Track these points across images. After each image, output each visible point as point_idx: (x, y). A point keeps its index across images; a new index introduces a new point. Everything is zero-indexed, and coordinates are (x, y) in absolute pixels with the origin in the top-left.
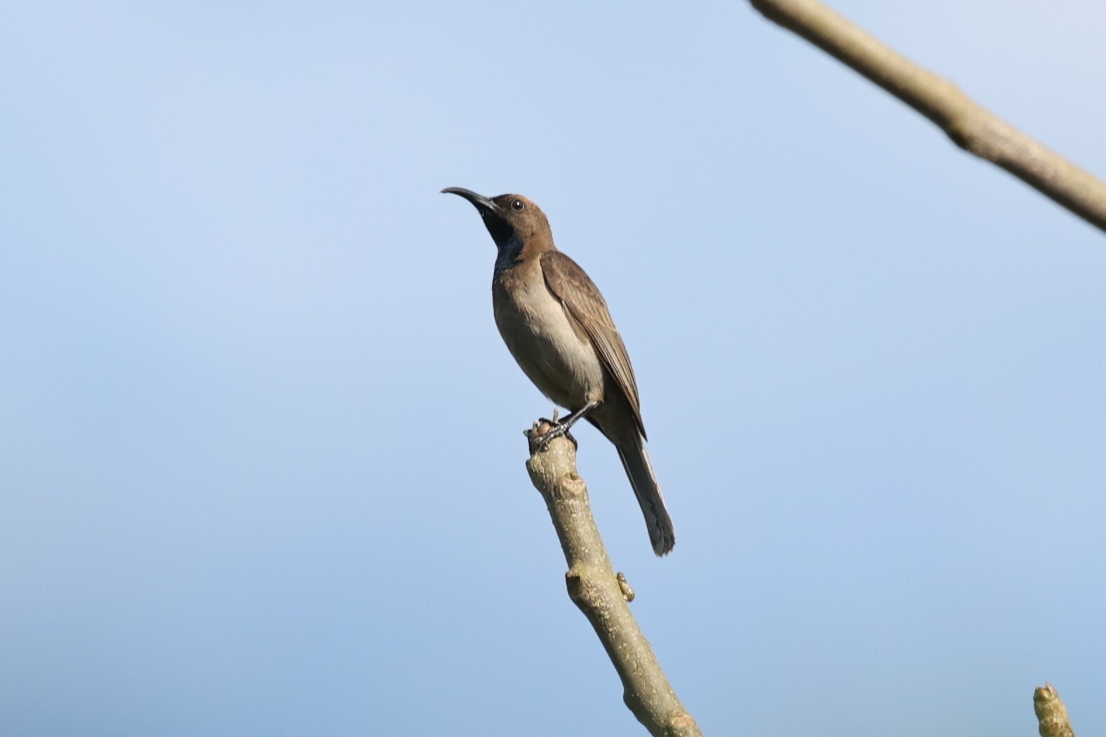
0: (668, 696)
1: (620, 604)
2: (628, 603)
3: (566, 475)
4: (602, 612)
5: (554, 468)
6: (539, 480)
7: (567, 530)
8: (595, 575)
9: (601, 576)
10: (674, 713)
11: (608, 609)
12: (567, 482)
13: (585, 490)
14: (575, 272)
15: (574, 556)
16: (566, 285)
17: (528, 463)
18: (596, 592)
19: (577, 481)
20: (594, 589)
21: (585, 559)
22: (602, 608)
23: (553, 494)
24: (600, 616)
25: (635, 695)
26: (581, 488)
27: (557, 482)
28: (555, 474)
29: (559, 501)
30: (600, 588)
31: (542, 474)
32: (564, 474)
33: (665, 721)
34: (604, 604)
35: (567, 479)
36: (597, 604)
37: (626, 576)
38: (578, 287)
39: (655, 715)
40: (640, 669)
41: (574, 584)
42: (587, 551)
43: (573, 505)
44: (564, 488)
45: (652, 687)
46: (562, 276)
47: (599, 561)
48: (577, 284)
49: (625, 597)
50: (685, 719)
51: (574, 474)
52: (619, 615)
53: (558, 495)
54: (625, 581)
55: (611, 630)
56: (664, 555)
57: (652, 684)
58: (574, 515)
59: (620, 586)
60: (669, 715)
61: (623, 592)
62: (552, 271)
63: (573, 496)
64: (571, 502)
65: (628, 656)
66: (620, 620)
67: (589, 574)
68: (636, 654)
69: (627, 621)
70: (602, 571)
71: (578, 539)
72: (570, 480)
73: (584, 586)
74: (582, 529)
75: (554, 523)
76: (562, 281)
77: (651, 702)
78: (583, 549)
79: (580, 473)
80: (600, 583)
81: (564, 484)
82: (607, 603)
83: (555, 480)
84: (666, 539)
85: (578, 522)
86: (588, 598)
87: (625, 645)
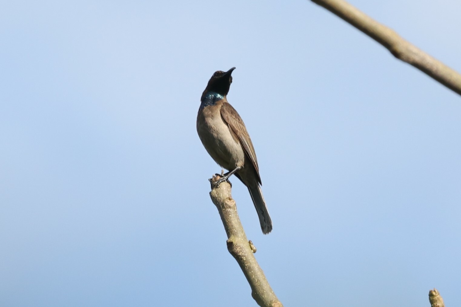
0: (271, 294)
1: (250, 254)
2: (254, 254)
3: (227, 198)
4: (242, 258)
5: (221, 195)
6: (215, 200)
7: (227, 222)
8: (239, 241)
9: (242, 242)
10: (273, 301)
11: (245, 256)
12: (227, 201)
13: (235, 204)
14: (233, 112)
15: (230, 233)
16: (229, 117)
17: (210, 193)
18: (240, 249)
19: (232, 201)
20: (239, 247)
21: (235, 234)
22: (242, 256)
23: (221, 206)
24: (242, 259)
25: (257, 293)
26: (233, 204)
27: (223, 201)
28: (222, 198)
29: (224, 209)
30: (241, 247)
31: (216, 198)
32: (226, 198)
33: (269, 304)
34: (243, 254)
35: (227, 200)
36: (240, 254)
37: (253, 242)
38: (234, 119)
39: (265, 302)
40: (259, 282)
41: (230, 246)
42: (236, 231)
43: (230, 211)
44: (226, 204)
45: (264, 290)
46: (228, 113)
47: (241, 235)
48: (234, 117)
49: (252, 251)
50: (278, 304)
51: (231, 198)
52: (250, 258)
53: (223, 207)
54: (252, 244)
55: (246, 265)
56: (267, 234)
57: (264, 288)
58: (230, 216)
59: (250, 246)
60: (271, 301)
61: (252, 249)
62: (224, 111)
63: (230, 207)
64: (229, 210)
65: (253, 277)
66: (250, 261)
67: (237, 241)
68: (257, 276)
69: (253, 261)
70: (242, 240)
71: (232, 226)
72: (229, 201)
73: (235, 246)
74: (234, 221)
75: (221, 219)
76: (227, 115)
77: (263, 296)
78: (234, 230)
79: (233, 197)
80: (242, 245)
81: (226, 202)
82: (245, 253)
83: (222, 200)
84: (268, 227)
85: (232, 218)
86: (236, 252)
87: (252, 271)
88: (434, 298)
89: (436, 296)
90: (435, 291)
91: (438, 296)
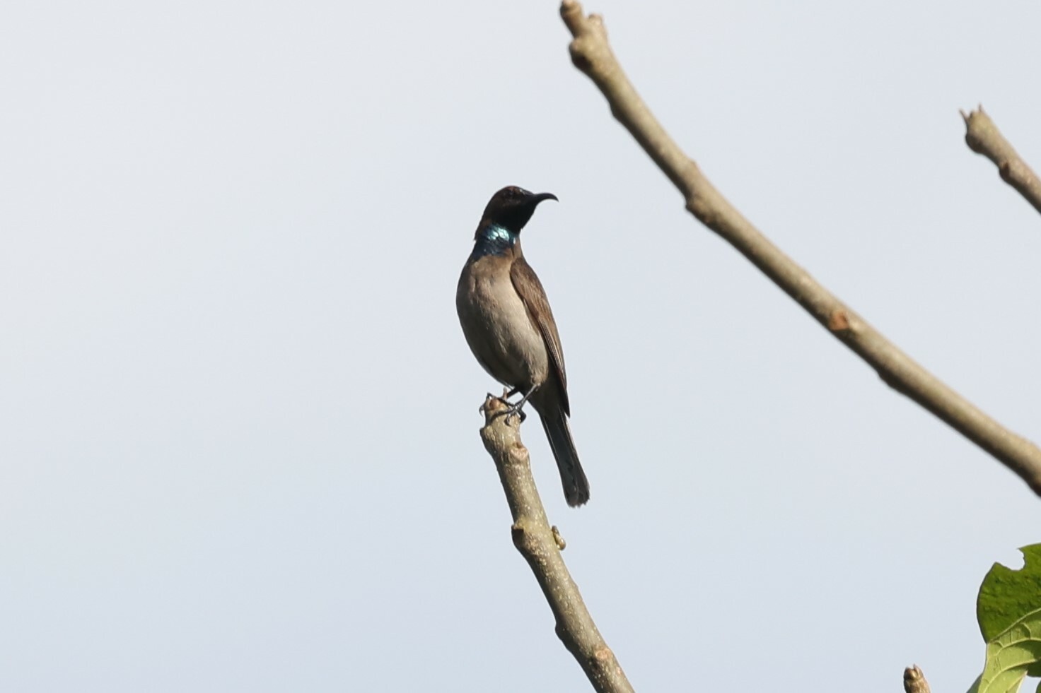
0: (592, 632)
1: (555, 553)
2: (560, 551)
3: (513, 444)
4: (541, 560)
5: (503, 438)
6: (492, 446)
7: (513, 489)
9: (540, 529)
10: (597, 647)
11: (545, 558)
12: (514, 450)
13: (528, 457)
15: (518, 511)
16: (526, 286)
17: (482, 431)
18: (536, 543)
19: (523, 449)
20: (535, 541)
21: (527, 515)
22: (541, 556)
23: (502, 459)
24: (539, 562)
25: (565, 627)
26: (525, 456)
27: (506, 449)
28: (504, 443)
29: (507, 465)
30: (539, 539)
31: (493, 441)
32: (511, 443)
33: (590, 653)
34: (542, 553)
35: (513, 447)
36: (537, 553)
37: (559, 528)
38: (535, 289)
39: (582, 648)
40: (570, 609)
41: (519, 536)
42: (529, 508)
43: (518, 470)
44: (512, 456)
45: (580, 624)
46: (524, 279)
47: (538, 516)
48: (534, 287)
49: (558, 546)
50: (606, 652)
51: (520, 444)
52: (554, 562)
53: (507, 460)
54: (558, 533)
55: (547, 574)
57: (580, 621)
58: (519, 478)
59: (555, 537)
60: (593, 648)
61: (557, 542)
62: (517, 274)
63: (519, 462)
64: (517, 466)
65: (561, 597)
66: (555, 567)
67: (531, 528)
68: (567, 597)
69: (560, 568)
70: (541, 525)
71: (522, 497)
72: (516, 449)
73: (527, 537)
74: (526, 490)
75: (502, 481)
76: (523, 281)
77: (579, 637)
78: (526, 506)
79: (523, 442)
80: (540, 536)
81: (512, 451)
82: (545, 552)
83: (504, 448)
85: (523, 484)
86: (529, 548)
87: (558, 588)
88: (914, 684)
89: (917, 680)
90: (915, 670)
91: (921, 680)
